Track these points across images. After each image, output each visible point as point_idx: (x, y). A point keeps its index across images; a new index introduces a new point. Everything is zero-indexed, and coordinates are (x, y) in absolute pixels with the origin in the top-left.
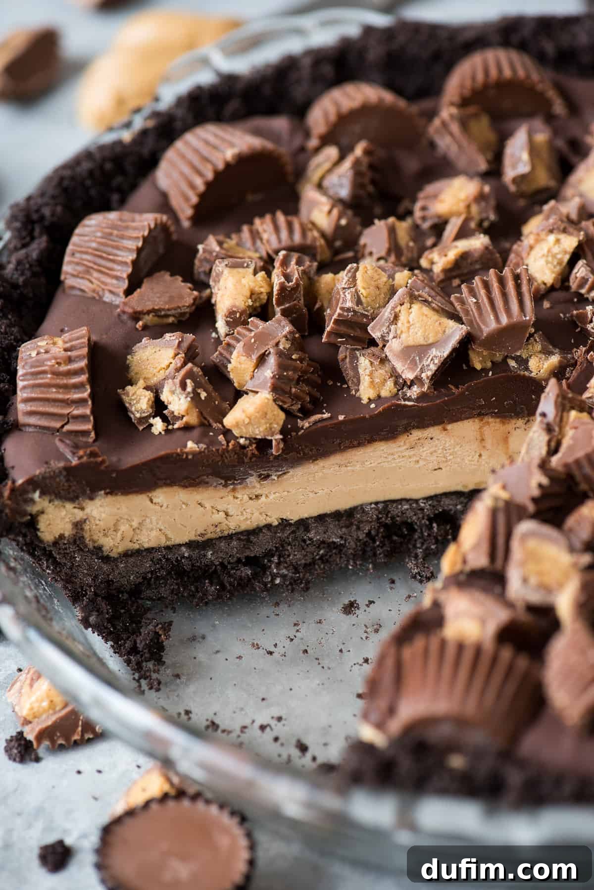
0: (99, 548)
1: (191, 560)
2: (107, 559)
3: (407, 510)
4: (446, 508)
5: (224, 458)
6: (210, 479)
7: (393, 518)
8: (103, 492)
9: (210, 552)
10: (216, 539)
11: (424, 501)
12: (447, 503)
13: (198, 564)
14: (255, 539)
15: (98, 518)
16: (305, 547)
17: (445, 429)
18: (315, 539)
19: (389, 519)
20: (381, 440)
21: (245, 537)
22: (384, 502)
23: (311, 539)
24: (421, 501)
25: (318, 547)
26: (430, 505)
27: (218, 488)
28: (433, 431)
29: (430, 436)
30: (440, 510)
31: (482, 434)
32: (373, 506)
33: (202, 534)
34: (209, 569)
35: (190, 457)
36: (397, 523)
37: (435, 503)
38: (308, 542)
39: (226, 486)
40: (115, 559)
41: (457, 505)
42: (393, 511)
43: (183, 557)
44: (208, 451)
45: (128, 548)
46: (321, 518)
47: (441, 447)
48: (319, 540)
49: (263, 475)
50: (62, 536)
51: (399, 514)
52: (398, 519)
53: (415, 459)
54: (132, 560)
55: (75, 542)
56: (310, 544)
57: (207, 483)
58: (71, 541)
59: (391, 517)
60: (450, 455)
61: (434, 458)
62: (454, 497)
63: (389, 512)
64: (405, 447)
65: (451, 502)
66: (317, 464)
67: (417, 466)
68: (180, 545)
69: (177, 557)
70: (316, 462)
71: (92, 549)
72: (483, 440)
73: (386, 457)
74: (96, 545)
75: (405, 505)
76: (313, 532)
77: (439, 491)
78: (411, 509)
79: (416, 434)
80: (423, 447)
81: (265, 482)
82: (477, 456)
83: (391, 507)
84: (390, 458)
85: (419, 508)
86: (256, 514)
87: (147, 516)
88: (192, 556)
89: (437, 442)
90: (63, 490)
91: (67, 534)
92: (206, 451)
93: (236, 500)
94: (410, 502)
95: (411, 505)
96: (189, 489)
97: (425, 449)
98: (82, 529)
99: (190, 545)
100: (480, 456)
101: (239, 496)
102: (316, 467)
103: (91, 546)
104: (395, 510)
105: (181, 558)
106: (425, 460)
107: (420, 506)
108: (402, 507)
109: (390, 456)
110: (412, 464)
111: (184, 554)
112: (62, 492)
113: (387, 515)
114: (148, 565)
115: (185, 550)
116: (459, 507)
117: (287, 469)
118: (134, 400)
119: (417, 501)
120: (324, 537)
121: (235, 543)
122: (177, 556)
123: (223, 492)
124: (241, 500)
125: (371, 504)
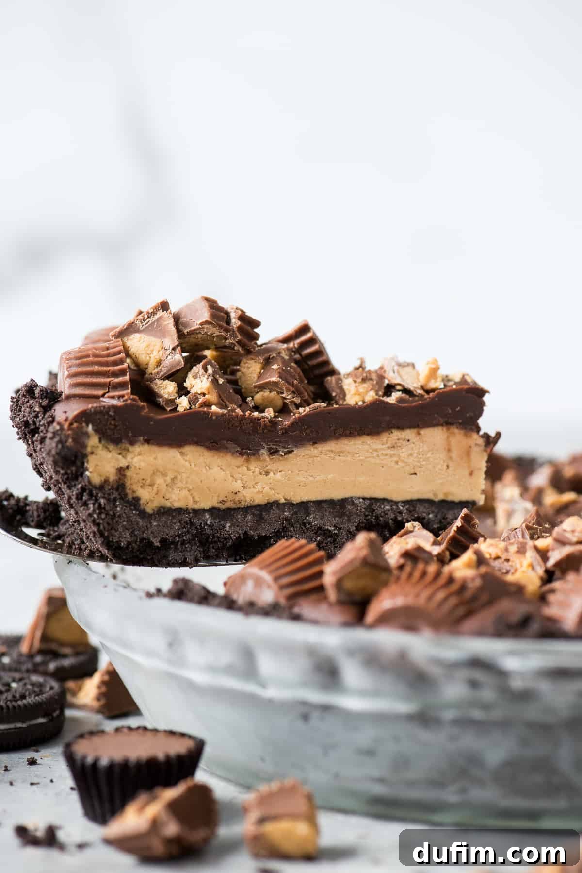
0: (137, 499)
1: (212, 530)
2: (143, 514)
3: (389, 510)
4: (420, 515)
5: (242, 424)
6: (230, 445)
7: (377, 517)
8: (141, 438)
9: (229, 525)
10: (234, 509)
11: (402, 505)
12: (421, 510)
13: (219, 535)
14: (266, 516)
15: (138, 467)
16: (305, 531)
17: (419, 434)
18: (313, 524)
19: (374, 517)
20: (368, 434)
21: (258, 512)
22: (370, 499)
23: (310, 523)
24: (400, 504)
25: (316, 533)
26: (407, 509)
27: (235, 455)
28: (409, 434)
29: (407, 438)
30: (416, 516)
31: (449, 444)
32: (361, 500)
33: (223, 501)
34: (227, 543)
35: (214, 417)
36: (380, 523)
37: (412, 508)
38: (308, 526)
39: (241, 454)
40: (150, 515)
41: (429, 514)
42: (377, 510)
43: (206, 524)
44: (229, 415)
45: (162, 505)
46: (319, 503)
47: (416, 451)
48: (317, 525)
49: (273, 449)
50: (106, 481)
51: (383, 514)
52: (381, 519)
53: (395, 459)
54: (164, 519)
55: (117, 489)
56: (309, 528)
57: (227, 448)
58: (115, 486)
59: (375, 516)
60: (424, 461)
61: (410, 460)
62: (426, 505)
63: (374, 510)
64: (387, 446)
65: (425, 510)
66: (316, 448)
67: (397, 466)
68: (204, 510)
69: (201, 524)
70: (316, 445)
71: (131, 500)
72: (449, 450)
73: (371, 453)
74: (135, 495)
75: (387, 506)
76: (312, 516)
77: (415, 496)
78: (392, 510)
79: (396, 434)
80: (402, 449)
81: (274, 457)
82: (445, 467)
83: (375, 506)
84: (375, 454)
85: (399, 511)
86: (267, 488)
87: (178, 472)
88: (213, 526)
89: (413, 445)
90: (109, 429)
91: (111, 480)
92: (227, 415)
93: (249, 472)
94: (391, 503)
95: (391, 506)
96: (213, 451)
97: (403, 450)
98: (125, 476)
99: (213, 511)
100: (448, 466)
101: (252, 468)
102: (316, 451)
103: (130, 497)
104: (379, 509)
105: (204, 525)
106: (404, 462)
107: (399, 509)
108: (384, 507)
109: (374, 452)
110: (393, 464)
111: (207, 521)
112: (108, 431)
113: (372, 513)
114: (177, 528)
115: (207, 517)
116: (431, 516)
117: (292, 448)
118: (161, 387)
119: (396, 503)
120: (321, 523)
121: (250, 517)
122: (200, 521)
123: (240, 460)
124: (253, 472)
125: (359, 498)
